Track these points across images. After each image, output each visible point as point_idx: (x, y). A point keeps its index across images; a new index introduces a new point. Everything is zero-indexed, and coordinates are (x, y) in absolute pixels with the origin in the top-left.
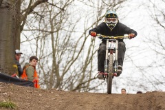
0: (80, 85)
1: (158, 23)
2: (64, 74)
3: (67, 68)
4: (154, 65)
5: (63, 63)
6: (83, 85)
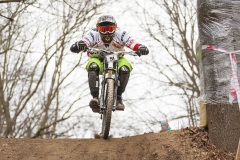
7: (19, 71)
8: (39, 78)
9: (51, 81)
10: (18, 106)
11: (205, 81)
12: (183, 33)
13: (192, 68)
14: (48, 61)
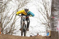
0: (10, 31)
1: (39, 11)
2: (4, 27)
3: (6, 25)
4: (37, 26)
5: (4, 23)
6: (11, 32)
7: (6, 17)
8: (11, 19)
9: (13, 20)
10: (5, 25)
11: (51, 25)
12: (47, 12)
13: (48, 21)
14: (13, 15)
